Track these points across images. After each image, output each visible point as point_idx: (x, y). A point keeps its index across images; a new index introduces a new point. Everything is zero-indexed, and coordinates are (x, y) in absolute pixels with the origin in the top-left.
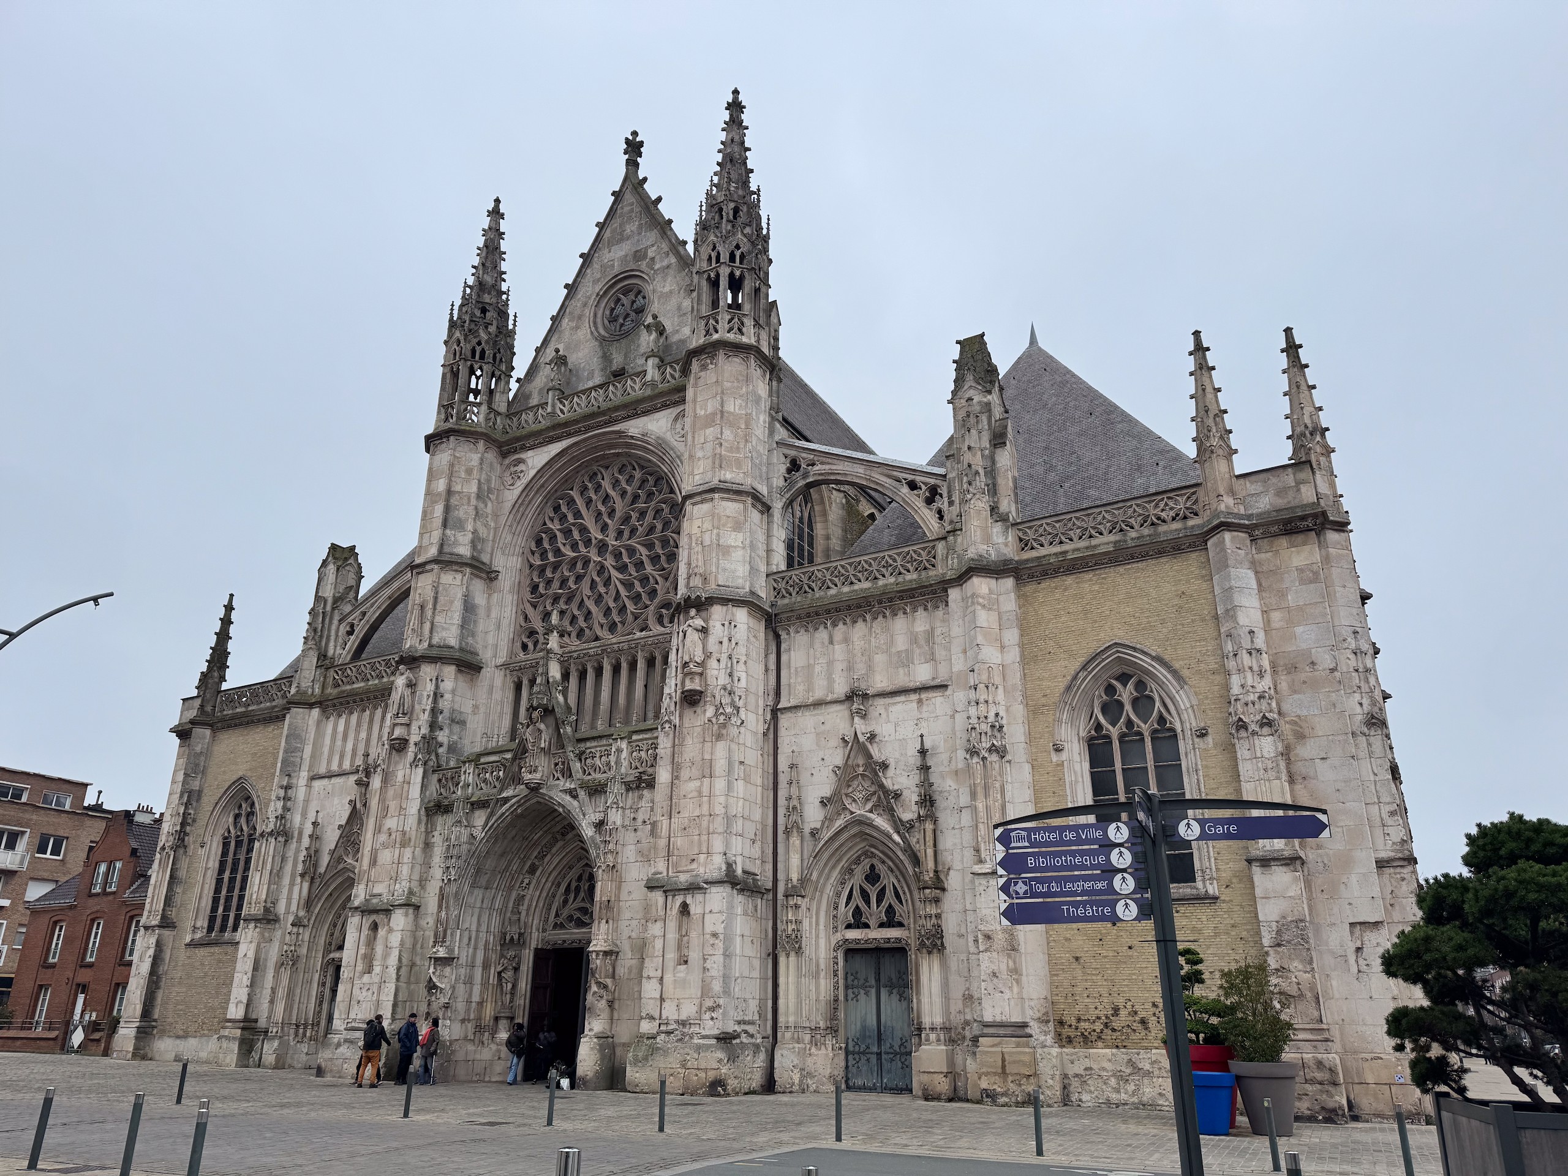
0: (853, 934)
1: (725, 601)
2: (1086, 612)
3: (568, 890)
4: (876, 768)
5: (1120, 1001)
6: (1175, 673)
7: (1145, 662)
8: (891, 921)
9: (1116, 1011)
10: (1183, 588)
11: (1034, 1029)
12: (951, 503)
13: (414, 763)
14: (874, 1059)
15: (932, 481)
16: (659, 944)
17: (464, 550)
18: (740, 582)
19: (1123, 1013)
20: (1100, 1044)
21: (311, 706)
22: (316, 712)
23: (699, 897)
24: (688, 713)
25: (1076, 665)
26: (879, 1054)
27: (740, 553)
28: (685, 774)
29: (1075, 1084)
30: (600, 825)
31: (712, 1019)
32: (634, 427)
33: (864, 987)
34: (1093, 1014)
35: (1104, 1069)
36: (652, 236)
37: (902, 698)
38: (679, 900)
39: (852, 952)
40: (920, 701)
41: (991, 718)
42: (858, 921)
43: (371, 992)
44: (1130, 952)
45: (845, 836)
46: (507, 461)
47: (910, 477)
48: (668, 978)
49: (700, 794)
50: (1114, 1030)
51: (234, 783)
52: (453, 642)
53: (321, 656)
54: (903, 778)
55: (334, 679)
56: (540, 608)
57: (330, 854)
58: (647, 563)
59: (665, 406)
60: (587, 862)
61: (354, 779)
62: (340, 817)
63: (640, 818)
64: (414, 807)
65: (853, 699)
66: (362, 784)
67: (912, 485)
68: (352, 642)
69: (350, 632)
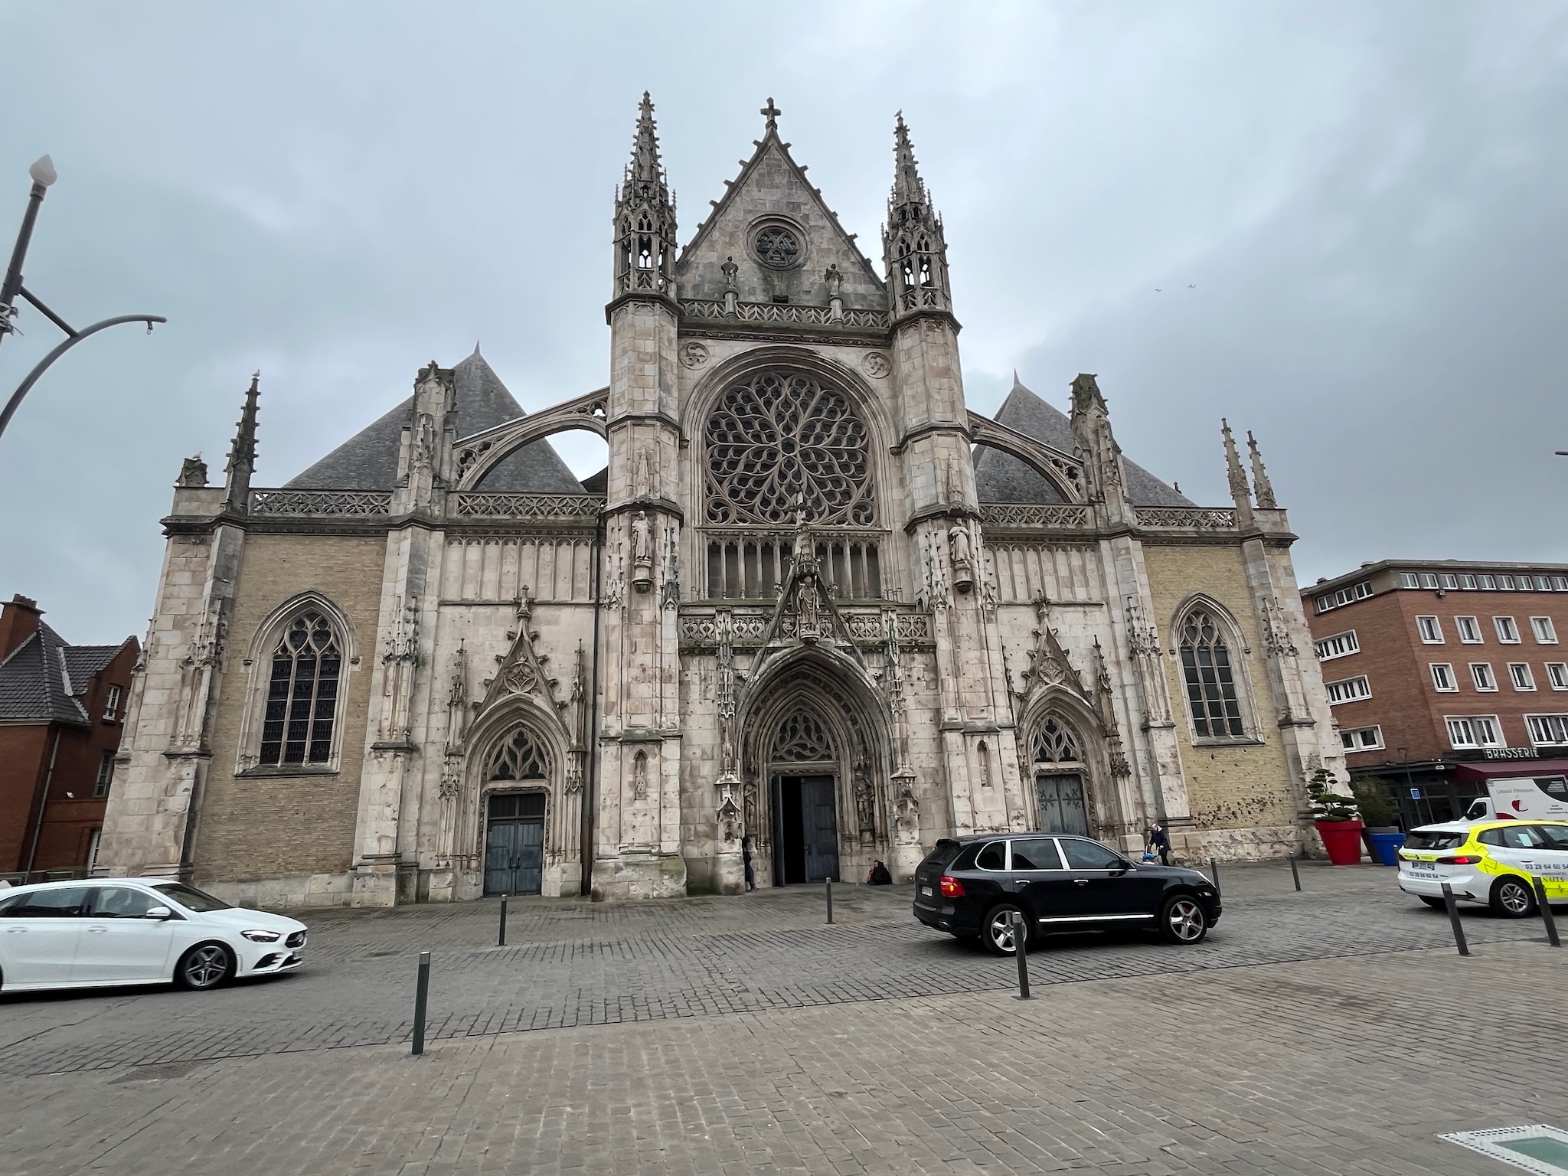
0: (1045, 766)
2: (1180, 571)
3: (783, 729)
4: (1060, 656)
5: (1221, 802)
6: (1228, 613)
7: (1214, 606)
8: (1067, 757)
9: (1219, 808)
10: (1230, 567)
12: (1089, 483)
13: (664, 606)
15: (1072, 464)
16: (963, 772)
17: (672, 415)
19: (1223, 809)
20: (1213, 827)
21: (433, 527)
22: (439, 536)
23: (994, 738)
24: (961, 598)
25: (1176, 603)
30: (877, 679)
31: (1019, 824)
32: (826, 352)
33: (1050, 801)
34: (1207, 811)
35: (1217, 842)
37: (1071, 609)
38: (977, 740)
40: (1085, 612)
42: (1043, 758)
43: (648, 818)
44: (1223, 774)
45: (1043, 701)
46: (683, 342)
47: (1056, 457)
48: (977, 797)
50: (1219, 819)
51: (296, 597)
52: (671, 497)
53: (436, 477)
54: (1080, 662)
55: (460, 505)
56: (726, 483)
57: (487, 683)
58: (837, 468)
59: (855, 344)
60: (802, 707)
61: (510, 612)
62: (492, 647)
63: (915, 674)
64: (671, 647)
65: (1040, 605)
66: (527, 617)
67: (1055, 462)
68: (473, 470)
69: (467, 459)
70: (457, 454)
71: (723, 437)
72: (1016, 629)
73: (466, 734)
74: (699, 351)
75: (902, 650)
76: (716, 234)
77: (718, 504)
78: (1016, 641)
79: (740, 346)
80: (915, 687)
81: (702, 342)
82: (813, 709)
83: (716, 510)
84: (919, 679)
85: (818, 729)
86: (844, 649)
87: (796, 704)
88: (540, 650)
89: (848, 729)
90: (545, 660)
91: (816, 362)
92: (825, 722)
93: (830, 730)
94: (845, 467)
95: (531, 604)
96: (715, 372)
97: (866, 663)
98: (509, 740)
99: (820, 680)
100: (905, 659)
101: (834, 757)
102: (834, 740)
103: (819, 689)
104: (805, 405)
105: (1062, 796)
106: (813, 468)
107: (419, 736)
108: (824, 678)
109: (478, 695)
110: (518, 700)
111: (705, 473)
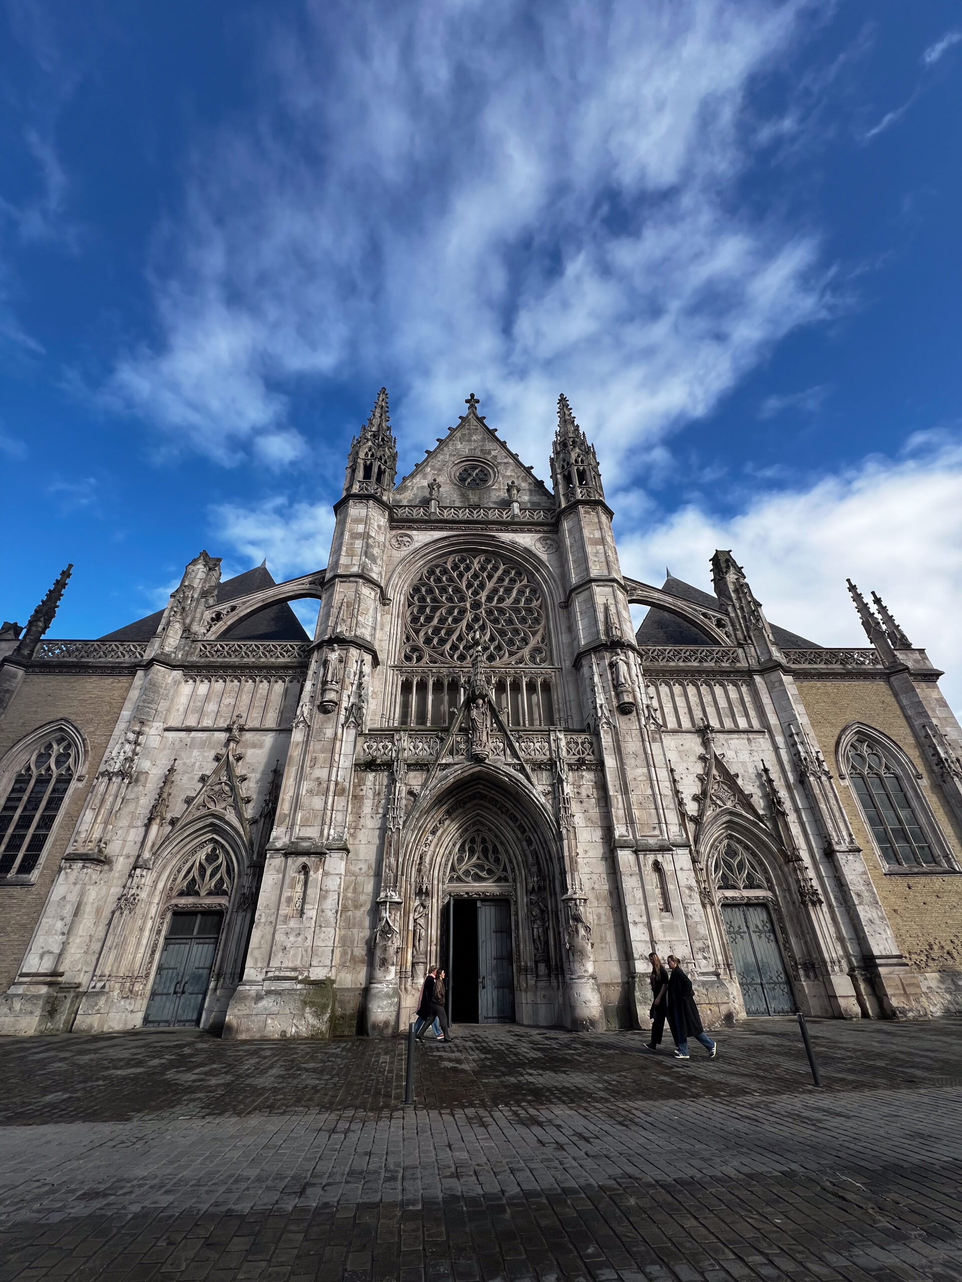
0: (729, 893)
2: (835, 703)
4: (730, 779)
5: (931, 939)
6: (894, 743)
7: (876, 734)
8: (752, 884)
9: (930, 945)
12: (736, 630)
13: (346, 724)
14: (759, 988)
15: (719, 616)
16: (638, 894)
20: (928, 969)
21: (174, 667)
22: (177, 674)
24: (623, 719)
25: (837, 731)
26: (761, 984)
28: (630, 762)
30: (549, 793)
32: (506, 537)
33: (738, 933)
35: (937, 987)
37: (735, 736)
39: (724, 906)
40: (749, 739)
41: (814, 754)
42: (726, 885)
43: (301, 937)
44: (926, 907)
46: (394, 533)
50: (933, 959)
51: (49, 723)
52: (367, 637)
53: (187, 630)
54: (750, 787)
55: (201, 650)
56: (422, 634)
57: (188, 799)
58: (516, 622)
59: (530, 531)
60: (481, 828)
61: (223, 736)
62: (201, 767)
63: (584, 793)
64: (348, 762)
66: (234, 741)
67: (704, 615)
68: (220, 627)
69: (218, 617)
71: (422, 599)
72: (683, 753)
73: (155, 846)
75: (570, 767)
76: (428, 469)
77: (415, 649)
78: (685, 765)
79: (438, 535)
80: (585, 804)
81: (409, 532)
82: (490, 830)
83: (412, 653)
84: (588, 796)
85: (495, 850)
86: (513, 766)
87: (474, 824)
88: (241, 770)
89: (524, 851)
90: (244, 779)
91: (498, 545)
92: (502, 843)
93: (507, 851)
94: (523, 620)
95: (242, 729)
96: (416, 551)
97: (534, 780)
99: (497, 801)
100: (574, 776)
101: (510, 880)
102: (511, 862)
103: (495, 809)
104: (490, 577)
105: (752, 928)
106: (496, 621)
108: (499, 797)
109: (177, 810)
110: (212, 816)
111: (405, 624)
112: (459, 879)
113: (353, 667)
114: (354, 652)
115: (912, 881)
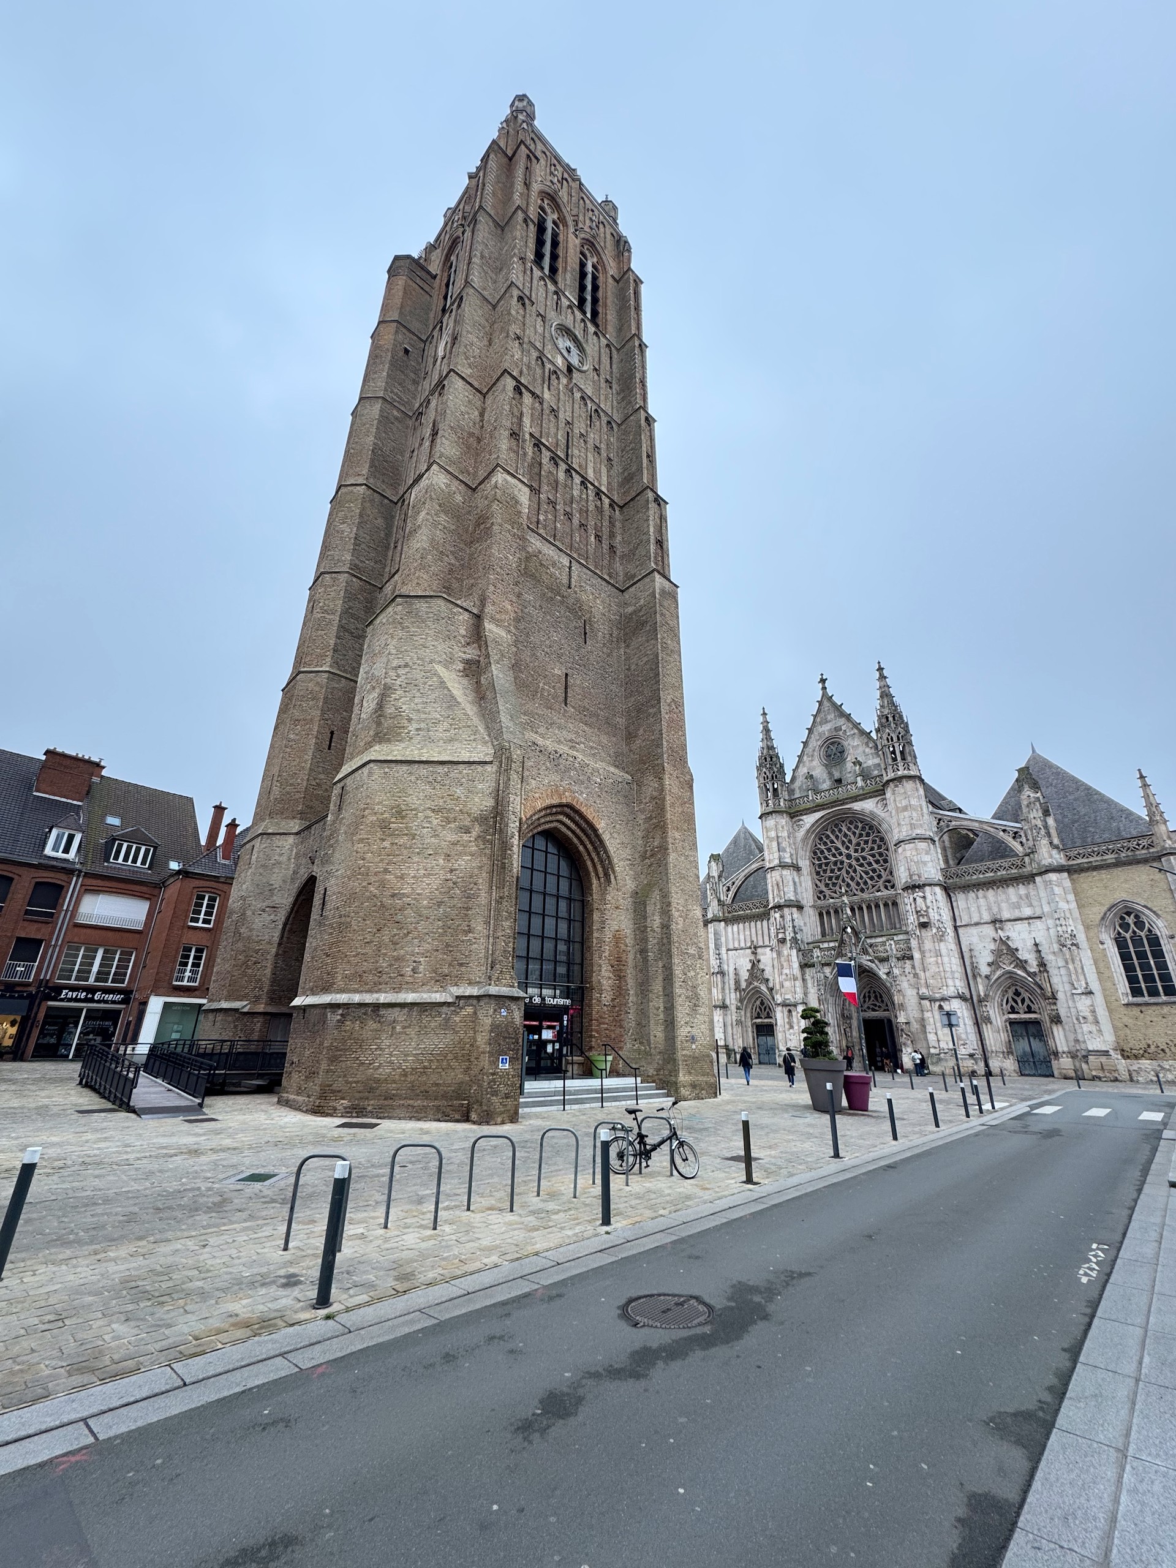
0: (1012, 1016)
1: (930, 885)
2: (1105, 887)
3: (864, 997)
4: (1013, 952)
5: (1150, 1042)
6: (1154, 912)
7: (1139, 908)
8: (1030, 1010)
9: (1149, 1046)
10: (1152, 877)
11: (1112, 1052)
12: (1028, 840)
13: (791, 948)
14: (1032, 1064)
15: (1015, 830)
16: (931, 1020)
17: (788, 860)
18: (933, 876)
19: (1152, 1047)
20: (1144, 1059)
21: (720, 921)
22: (723, 923)
23: (947, 1003)
24: (923, 930)
25: (1105, 909)
26: (1034, 1062)
27: (931, 863)
28: (928, 955)
29: (1134, 1074)
30: (888, 974)
32: (857, 806)
33: (1022, 1037)
34: (1138, 1047)
35: (1147, 1068)
36: (841, 721)
37: (1020, 922)
38: (937, 1004)
39: (1012, 1023)
40: (1029, 923)
41: (1069, 932)
42: (1013, 1011)
44: (1152, 1023)
45: (1003, 978)
46: (794, 820)
47: (1004, 828)
48: (939, 1033)
49: (937, 963)
50: (1149, 1054)
52: (793, 898)
53: (719, 900)
54: (1027, 954)
55: (728, 909)
56: (823, 881)
57: (746, 980)
58: (873, 863)
59: (871, 797)
60: (871, 986)
61: (749, 951)
62: (745, 966)
63: (907, 971)
64: (796, 965)
65: (997, 922)
66: (755, 953)
67: (1004, 831)
68: (731, 894)
69: (728, 890)
70: (725, 889)
71: (819, 859)
72: (981, 938)
73: (741, 1001)
74: (801, 822)
75: (898, 959)
76: (805, 758)
77: (821, 892)
78: (983, 945)
79: (818, 815)
81: (802, 818)
82: (875, 987)
83: (820, 895)
85: (881, 997)
86: (870, 961)
88: (761, 966)
90: (763, 970)
91: (854, 812)
94: (877, 862)
95: (755, 948)
96: (808, 831)
97: (881, 967)
98: (758, 1003)
99: (870, 977)
100: (900, 963)
101: (890, 1010)
102: (888, 1002)
104: (854, 834)
105: (1030, 1033)
106: (862, 865)
107: (728, 1002)
109: (744, 985)
110: (756, 987)
111: (813, 879)
112: (865, 1011)
113: (788, 918)
114: (786, 911)
115: (1144, 1008)
